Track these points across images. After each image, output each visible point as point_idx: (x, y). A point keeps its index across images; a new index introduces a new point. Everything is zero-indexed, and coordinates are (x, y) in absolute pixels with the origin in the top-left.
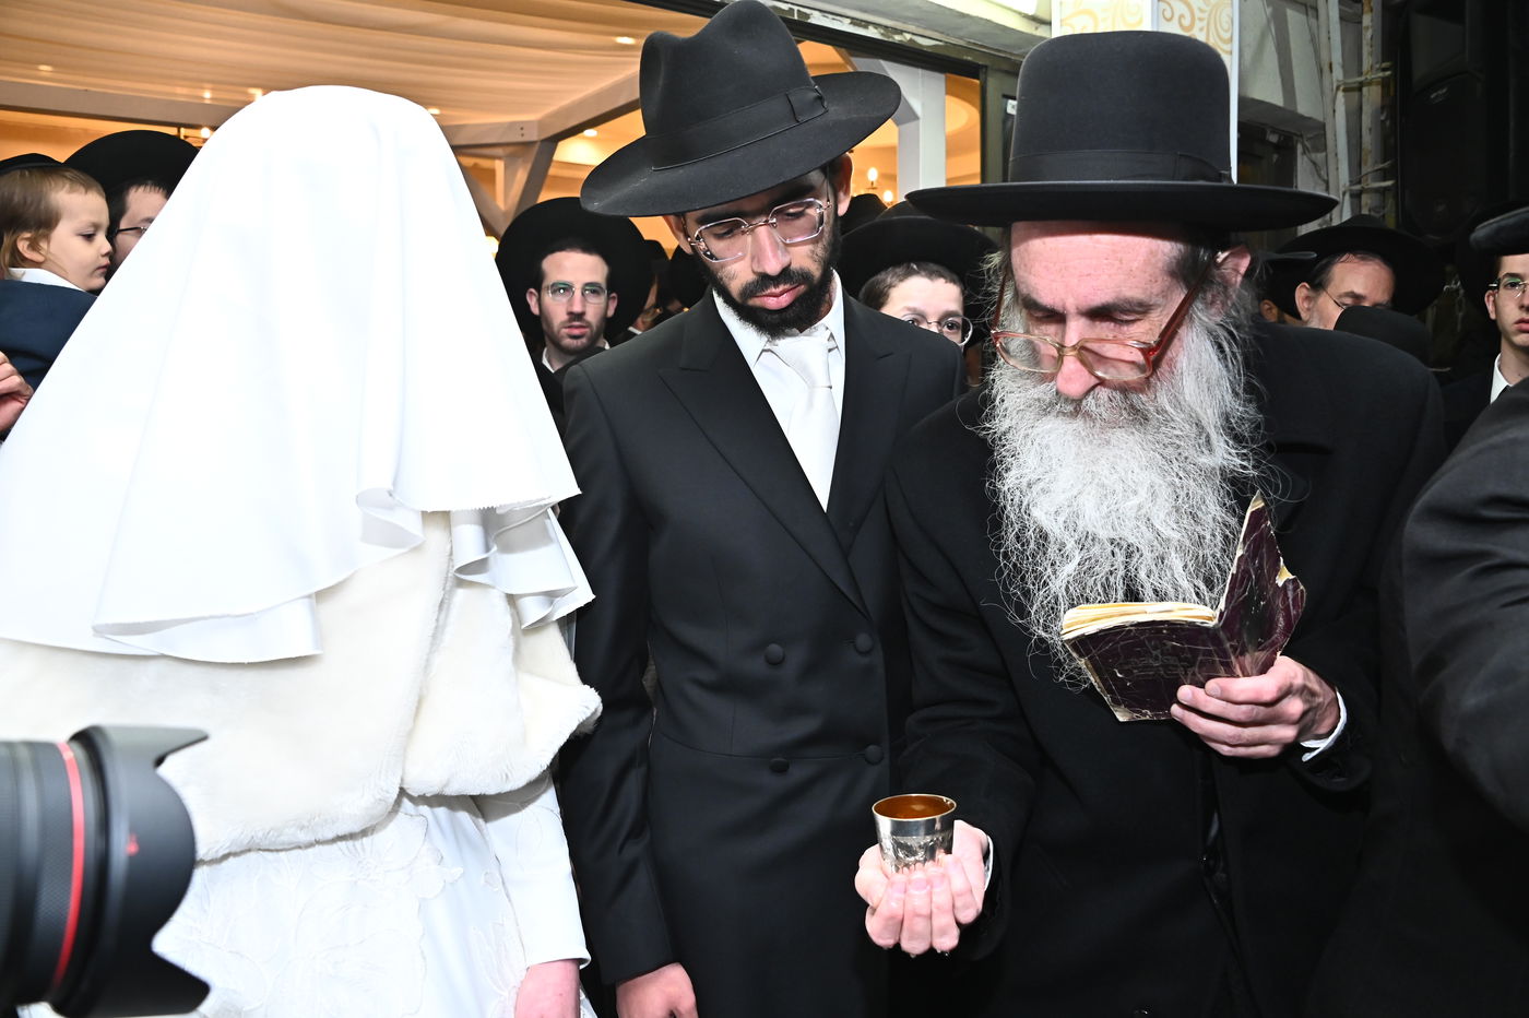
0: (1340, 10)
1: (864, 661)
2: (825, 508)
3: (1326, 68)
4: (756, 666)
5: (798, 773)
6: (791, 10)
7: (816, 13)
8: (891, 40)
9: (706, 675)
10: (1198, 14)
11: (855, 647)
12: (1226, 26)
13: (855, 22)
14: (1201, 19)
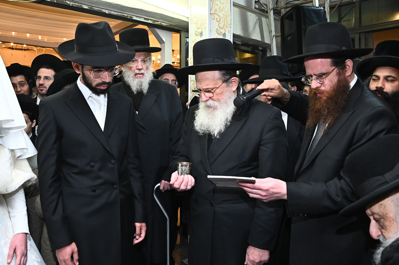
0: (274, 17)
1: (113, 166)
2: (103, 130)
3: (271, 32)
4: (88, 168)
5: (98, 192)
6: (128, 16)
7: (134, 17)
8: (155, 24)
9: (76, 170)
10: (221, 18)
11: (111, 162)
12: (229, 21)
13: (145, 19)
14: (222, 19)
